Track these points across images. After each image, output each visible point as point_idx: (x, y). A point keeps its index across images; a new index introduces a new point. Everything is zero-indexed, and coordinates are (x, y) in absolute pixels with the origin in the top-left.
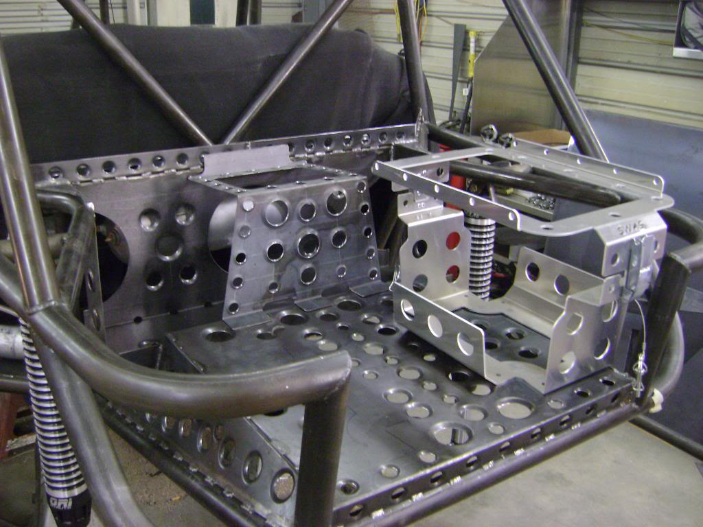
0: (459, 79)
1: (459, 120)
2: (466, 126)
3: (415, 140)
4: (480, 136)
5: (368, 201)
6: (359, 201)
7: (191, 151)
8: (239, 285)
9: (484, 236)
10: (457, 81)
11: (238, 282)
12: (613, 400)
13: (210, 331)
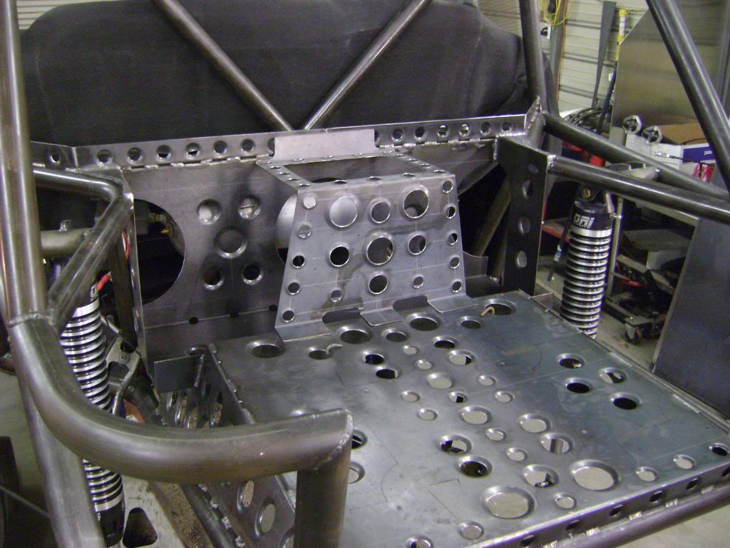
0: (605, 62)
1: (600, 109)
2: (606, 116)
3: (524, 134)
4: (621, 127)
5: (455, 203)
6: (445, 203)
7: (259, 138)
8: (295, 291)
9: (596, 250)
10: (603, 64)
11: (294, 288)
12: (725, 474)
13: (257, 344)
